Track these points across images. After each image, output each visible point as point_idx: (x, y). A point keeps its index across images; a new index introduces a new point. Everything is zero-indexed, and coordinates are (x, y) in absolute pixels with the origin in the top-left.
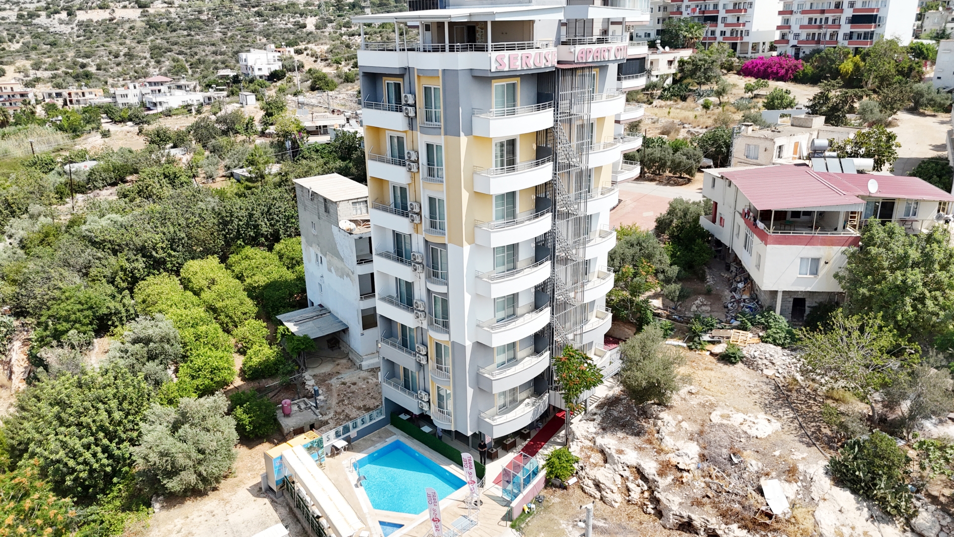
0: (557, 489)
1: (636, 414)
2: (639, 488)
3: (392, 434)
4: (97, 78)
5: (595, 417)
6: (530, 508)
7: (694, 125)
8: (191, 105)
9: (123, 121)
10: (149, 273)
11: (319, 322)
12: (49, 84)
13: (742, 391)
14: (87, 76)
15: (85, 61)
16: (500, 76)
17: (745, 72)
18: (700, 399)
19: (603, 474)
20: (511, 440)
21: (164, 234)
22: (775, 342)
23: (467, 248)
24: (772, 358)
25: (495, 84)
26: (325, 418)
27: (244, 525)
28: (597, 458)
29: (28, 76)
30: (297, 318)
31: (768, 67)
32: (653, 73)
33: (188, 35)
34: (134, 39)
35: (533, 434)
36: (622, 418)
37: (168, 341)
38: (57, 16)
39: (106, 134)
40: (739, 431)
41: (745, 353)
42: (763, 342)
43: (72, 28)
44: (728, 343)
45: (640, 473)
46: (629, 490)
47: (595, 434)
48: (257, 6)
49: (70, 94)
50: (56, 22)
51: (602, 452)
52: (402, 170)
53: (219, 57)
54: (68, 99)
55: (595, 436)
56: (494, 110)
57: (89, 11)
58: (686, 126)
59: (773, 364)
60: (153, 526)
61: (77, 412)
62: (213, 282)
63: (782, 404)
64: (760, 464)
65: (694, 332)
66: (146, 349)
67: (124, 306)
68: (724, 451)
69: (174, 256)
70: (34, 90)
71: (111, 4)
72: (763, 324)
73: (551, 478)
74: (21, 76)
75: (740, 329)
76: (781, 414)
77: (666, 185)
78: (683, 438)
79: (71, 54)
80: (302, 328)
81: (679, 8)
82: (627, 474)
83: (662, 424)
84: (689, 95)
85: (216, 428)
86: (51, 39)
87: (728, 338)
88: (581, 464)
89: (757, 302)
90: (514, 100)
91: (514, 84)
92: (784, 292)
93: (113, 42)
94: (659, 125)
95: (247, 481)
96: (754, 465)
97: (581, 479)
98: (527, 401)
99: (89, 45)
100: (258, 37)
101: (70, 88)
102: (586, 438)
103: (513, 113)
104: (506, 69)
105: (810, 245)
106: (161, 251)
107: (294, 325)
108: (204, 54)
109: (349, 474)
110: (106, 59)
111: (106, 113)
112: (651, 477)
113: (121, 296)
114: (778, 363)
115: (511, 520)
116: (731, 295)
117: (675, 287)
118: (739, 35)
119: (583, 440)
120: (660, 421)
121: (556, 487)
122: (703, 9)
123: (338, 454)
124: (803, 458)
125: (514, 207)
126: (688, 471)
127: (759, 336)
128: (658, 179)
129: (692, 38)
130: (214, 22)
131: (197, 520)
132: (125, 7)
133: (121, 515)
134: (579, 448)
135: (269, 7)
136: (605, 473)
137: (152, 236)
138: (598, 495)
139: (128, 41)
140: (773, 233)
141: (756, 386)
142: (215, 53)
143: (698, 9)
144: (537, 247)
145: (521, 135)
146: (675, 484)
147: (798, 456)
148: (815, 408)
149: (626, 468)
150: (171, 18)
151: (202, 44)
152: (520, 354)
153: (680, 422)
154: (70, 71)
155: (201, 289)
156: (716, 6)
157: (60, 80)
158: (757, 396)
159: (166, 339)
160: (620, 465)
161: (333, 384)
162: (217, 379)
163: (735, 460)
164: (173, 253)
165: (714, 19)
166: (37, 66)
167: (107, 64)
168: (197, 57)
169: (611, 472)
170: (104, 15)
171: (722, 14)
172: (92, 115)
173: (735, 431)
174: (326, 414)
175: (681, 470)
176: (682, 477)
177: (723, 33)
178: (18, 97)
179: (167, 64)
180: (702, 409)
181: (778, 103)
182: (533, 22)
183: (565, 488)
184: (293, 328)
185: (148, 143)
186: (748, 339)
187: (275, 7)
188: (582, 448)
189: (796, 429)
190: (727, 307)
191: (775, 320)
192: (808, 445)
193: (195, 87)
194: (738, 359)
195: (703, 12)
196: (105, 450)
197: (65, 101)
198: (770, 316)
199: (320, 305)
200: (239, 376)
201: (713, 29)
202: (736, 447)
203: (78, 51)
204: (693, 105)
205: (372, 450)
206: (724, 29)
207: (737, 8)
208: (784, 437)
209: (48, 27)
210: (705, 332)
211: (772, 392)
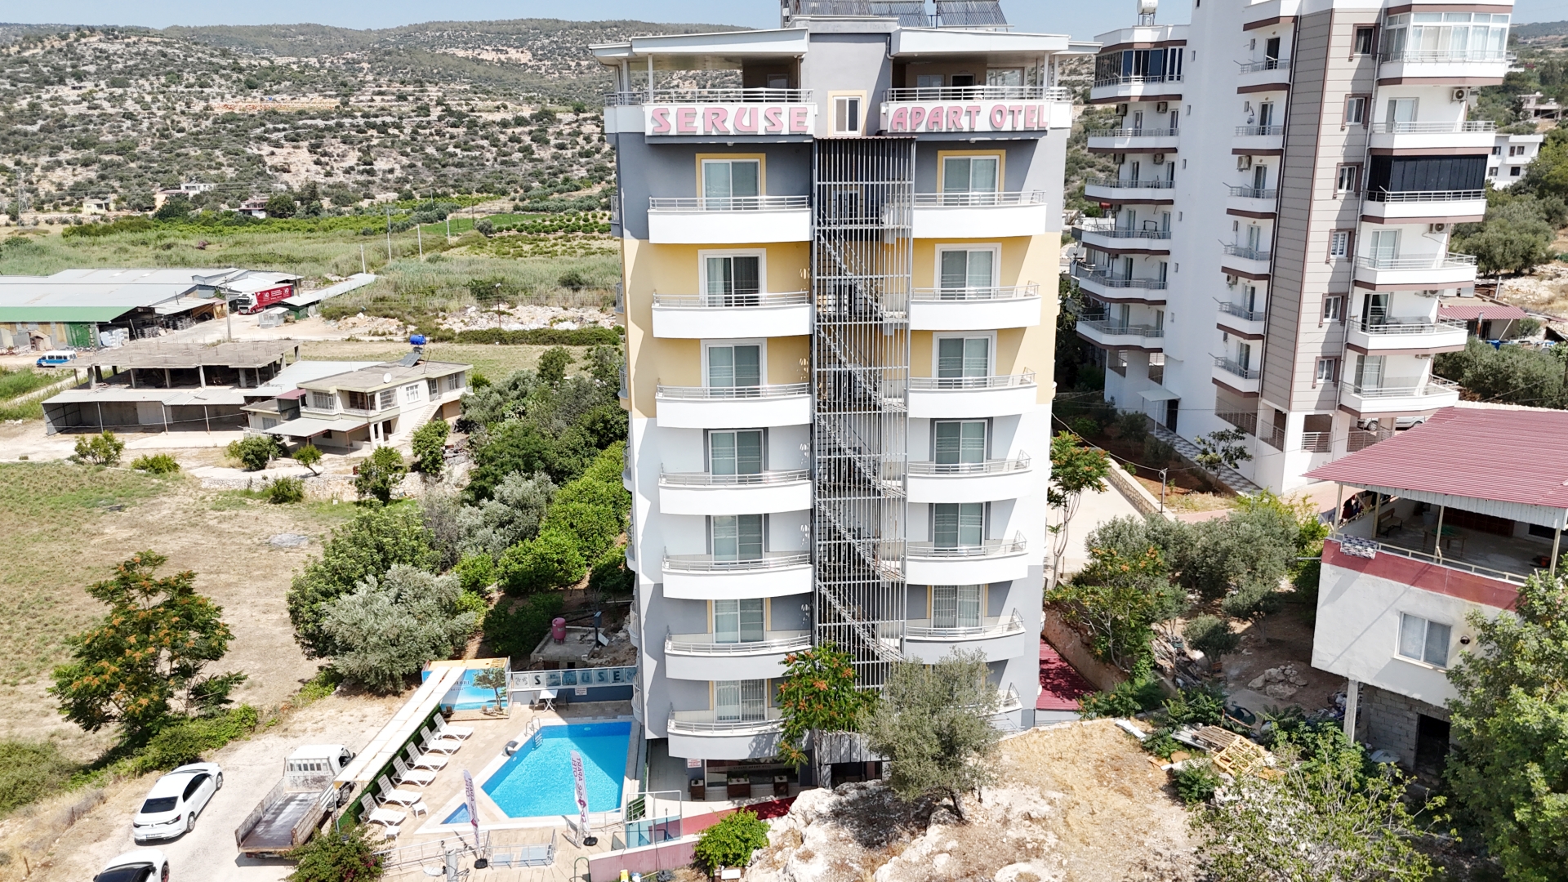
0: (705, 877)
6: (631, 879)
20: (741, 782)
23: (640, 421)
25: (703, 161)
26: (594, 661)
87: (1220, 749)
90: (756, 192)
104: (673, 132)
109: (520, 736)
120: (921, 838)
125: (758, 373)
145: (768, 246)
174: (601, 657)
183: (712, 879)
186: (1257, 765)
210: (1193, 724)
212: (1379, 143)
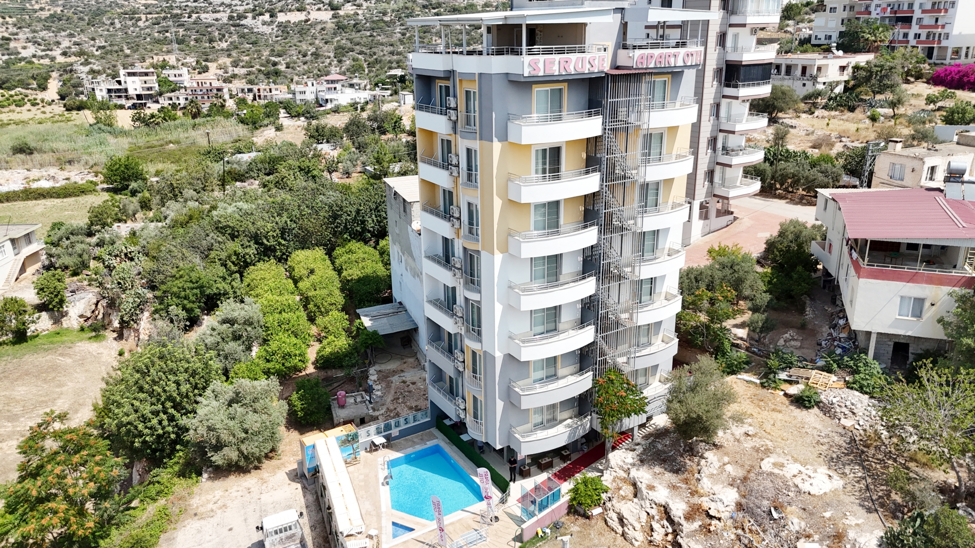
0: (580, 518)
1: (681, 450)
2: (664, 530)
3: (435, 437)
4: (284, 76)
5: (637, 447)
6: (544, 532)
7: (853, 138)
8: (357, 103)
9: (298, 116)
10: (260, 259)
11: (394, 320)
12: (244, 80)
13: (809, 440)
14: (276, 73)
15: (276, 60)
16: (547, 80)
17: (935, 80)
18: (756, 442)
19: (630, 509)
20: (548, 460)
21: (277, 223)
22: (861, 390)
23: (498, 257)
24: (853, 407)
25: (536, 89)
26: (377, 413)
27: (272, 506)
28: (627, 490)
29: (227, 73)
30: (375, 313)
31: (964, 76)
32: (819, 80)
33: (370, 36)
34: (323, 39)
35: (575, 457)
36: (665, 452)
37: (251, 324)
38: (261, 17)
39: (279, 128)
40: (790, 483)
41: (822, 397)
42: (848, 387)
43: (273, 29)
44: (807, 385)
45: (666, 512)
46: (652, 530)
47: (631, 464)
48: (437, 8)
49: (259, 90)
50: (259, 23)
51: (634, 485)
52: (444, 174)
53: (395, 57)
54: (257, 94)
55: (630, 467)
56: (535, 115)
57: (288, 13)
58: (843, 139)
59: (854, 413)
60: (196, 494)
61: (153, 381)
62: (312, 272)
63: (852, 461)
64: (803, 524)
65: (770, 369)
66: (231, 329)
67: (232, 288)
68: (766, 503)
69: (284, 245)
70: (230, 85)
71: (308, 7)
72: (851, 367)
73: (573, 505)
74: (221, 72)
75: (823, 371)
76: (847, 471)
77: (797, 204)
78: (723, 482)
79: (266, 53)
80: (376, 323)
81: (868, 7)
82: (653, 512)
83: (705, 463)
84: (858, 106)
85: (265, 410)
86: (254, 39)
87: (808, 379)
88: (609, 495)
89: (854, 343)
90: (560, 106)
91: (560, 90)
92: (878, 334)
93: (304, 42)
94: (813, 138)
95: (288, 465)
96: (796, 523)
97: (606, 511)
98: (569, 421)
99: (283, 44)
100: (434, 38)
101: (261, 84)
102: (621, 468)
103: (560, 118)
104: (541, 74)
105: (913, 282)
106: (272, 240)
107: (370, 320)
108: (382, 54)
109: (380, 471)
110: (295, 58)
111: (285, 108)
112: (676, 519)
113: (230, 279)
114: (861, 414)
115: (522, 542)
116: (829, 331)
117: (760, 317)
118: (936, 39)
119: (617, 469)
120: (704, 460)
121: (579, 515)
122: (896, 8)
123: (376, 450)
124: (857, 525)
125: (558, 217)
126: (719, 519)
127: (845, 381)
128: (790, 197)
129: (875, 41)
130: (395, 23)
131: (234, 494)
132: (319, 9)
133: (176, 480)
134: (612, 477)
135: (448, 9)
136: (631, 508)
137: (267, 226)
138: (620, 530)
139: (317, 42)
140: (867, 265)
141: (827, 436)
142: (392, 53)
143: (889, 9)
144: (584, 261)
145: (568, 142)
146: (701, 530)
147: (852, 521)
148: (891, 470)
149: (653, 506)
150: (358, 20)
151: (382, 44)
152: (561, 372)
153: (724, 464)
154: (263, 69)
155: (301, 278)
156: (911, 5)
157: (253, 77)
158: (824, 448)
159: (248, 322)
160: (648, 502)
161: (394, 381)
162: (288, 365)
163: (775, 515)
164: (283, 242)
165: (907, 21)
166: (235, 64)
167: (295, 63)
168: (375, 57)
169: (638, 507)
170: (301, 16)
171: (917, 14)
172: (272, 110)
173: (785, 483)
174: (378, 410)
175: (711, 517)
176: (710, 525)
177: (917, 36)
178: (215, 91)
179: (348, 63)
180: (755, 454)
181: (959, 118)
182: (585, 25)
183: (588, 517)
184: (367, 322)
185: (308, 138)
186: (831, 382)
187: (454, 9)
188: (614, 478)
189: (860, 491)
190: (821, 345)
191: (866, 364)
192: (869, 510)
193: (365, 86)
194: (813, 403)
195: (895, 12)
196: (171, 419)
197: (255, 96)
198: (860, 359)
199: (400, 303)
200: (313, 364)
201: (906, 31)
202: (780, 500)
203: (273, 50)
204: (861, 116)
205: (410, 450)
206: (919, 31)
207: (935, 8)
208: (842, 497)
209: (252, 28)
210: (783, 369)
211: (844, 444)
212: (732, 57)
